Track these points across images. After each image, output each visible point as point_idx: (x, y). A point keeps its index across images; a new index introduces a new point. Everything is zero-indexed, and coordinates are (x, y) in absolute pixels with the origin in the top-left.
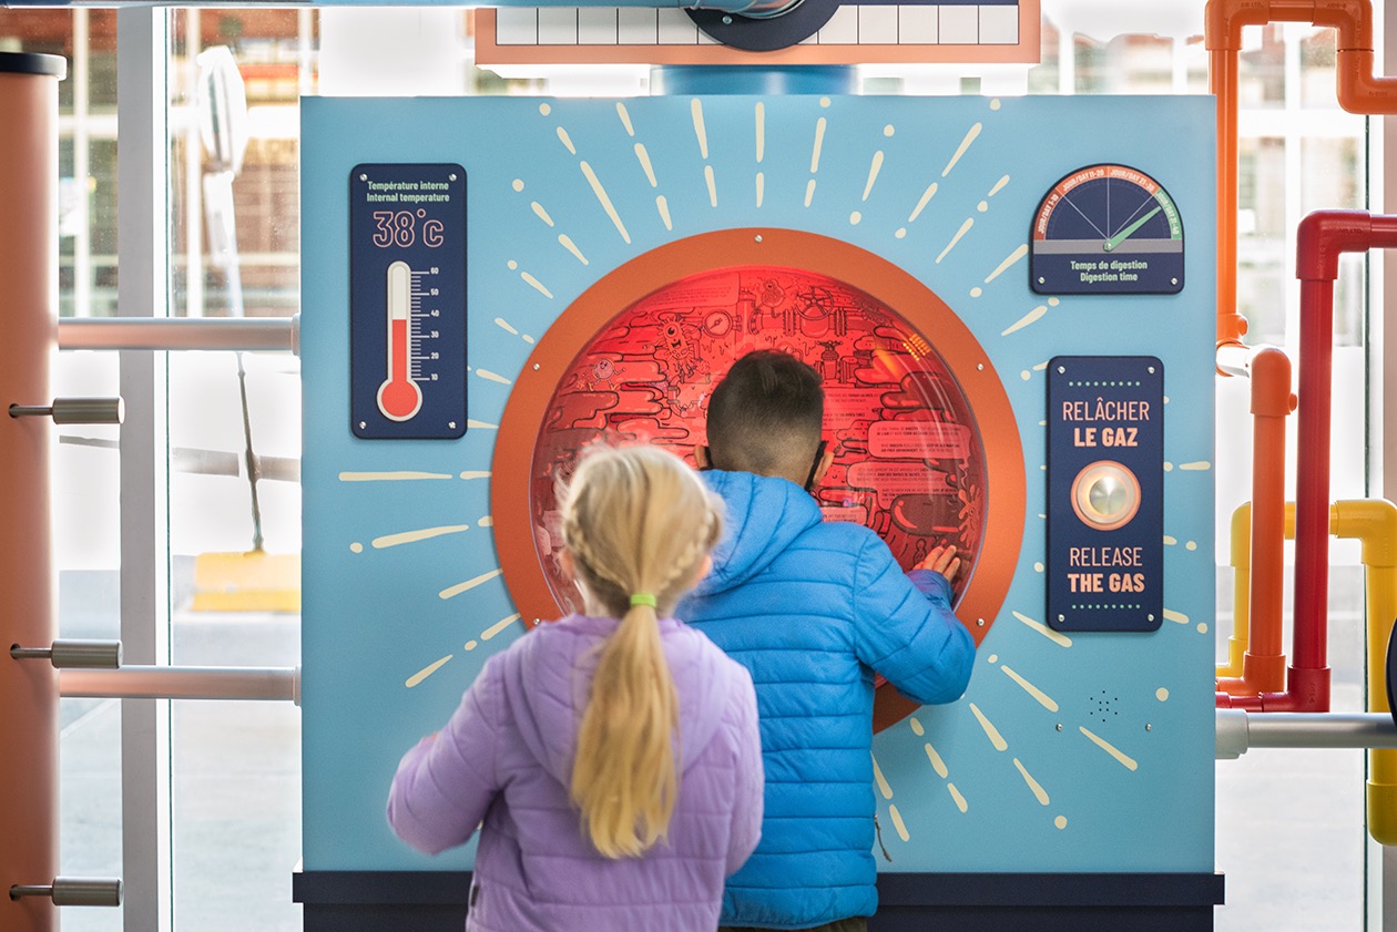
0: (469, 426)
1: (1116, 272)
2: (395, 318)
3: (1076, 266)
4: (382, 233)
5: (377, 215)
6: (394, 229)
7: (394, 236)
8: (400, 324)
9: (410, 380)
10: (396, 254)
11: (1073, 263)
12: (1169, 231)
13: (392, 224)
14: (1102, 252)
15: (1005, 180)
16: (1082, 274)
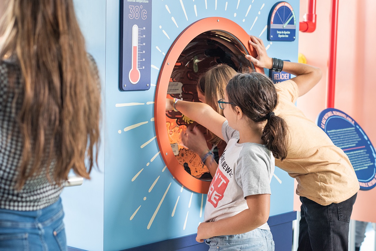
0: (151, 85)
1: (284, 34)
2: (134, 46)
3: (278, 32)
4: (131, 13)
5: (130, 7)
6: (134, 12)
7: (134, 15)
8: (135, 47)
9: (137, 69)
10: (134, 22)
11: (277, 31)
12: (294, 23)
13: (134, 11)
14: (282, 28)
15: (264, 5)
16: (279, 35)
